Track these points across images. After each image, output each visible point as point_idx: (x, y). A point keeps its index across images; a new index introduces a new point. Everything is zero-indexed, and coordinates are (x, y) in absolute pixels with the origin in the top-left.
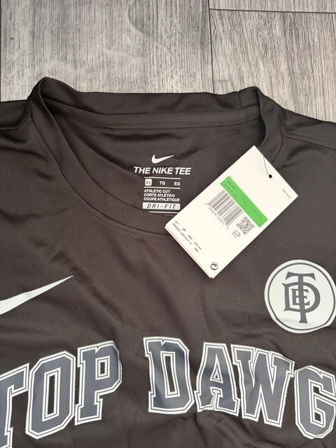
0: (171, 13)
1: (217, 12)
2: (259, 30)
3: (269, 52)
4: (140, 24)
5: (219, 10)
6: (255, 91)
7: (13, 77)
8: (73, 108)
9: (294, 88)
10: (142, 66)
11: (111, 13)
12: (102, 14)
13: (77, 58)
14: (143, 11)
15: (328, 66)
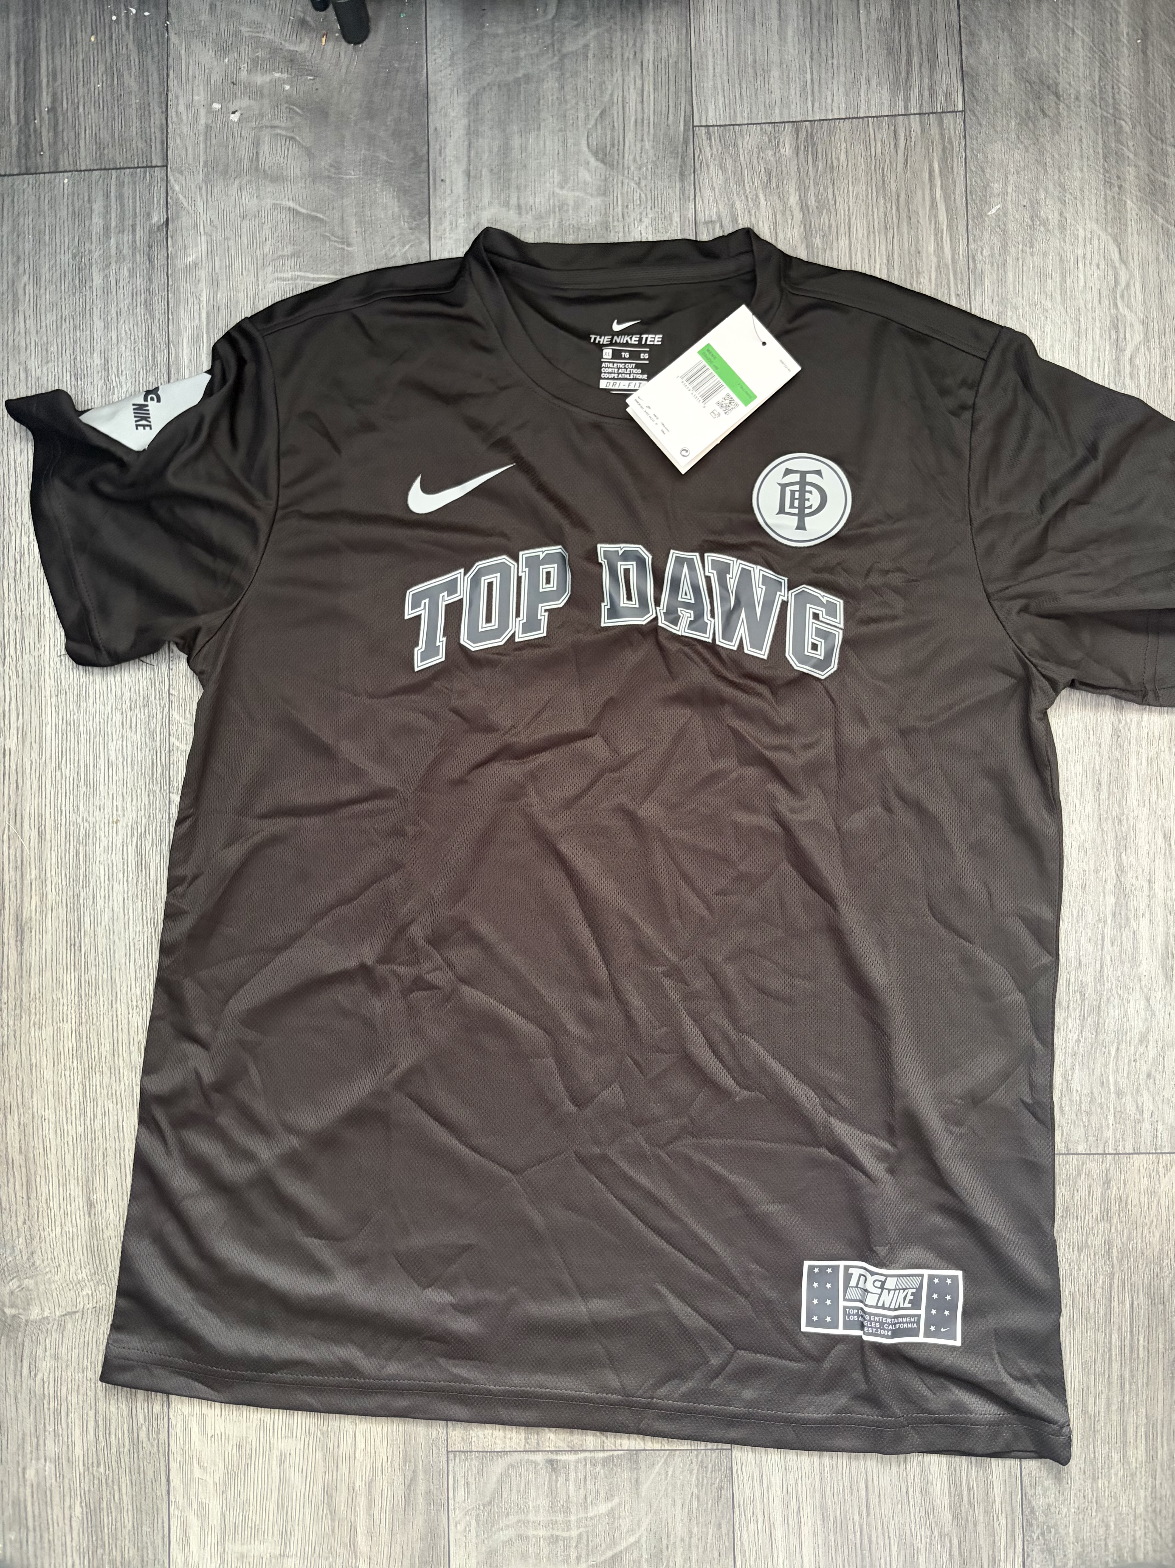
0: (642, 136)
1: (703, 130)
2: (761, 149)
3: (774, 180)
4: (603, 154)
5: (707, 126)
6: (748, 234)
7: (445, 230)
8: (518, 264)
9: (808, 227)
10: (603, 208)
11: (564, 141)
12: (553, 142)
13: (522, 202)
14: (606, 136)
15: (858, 194)
